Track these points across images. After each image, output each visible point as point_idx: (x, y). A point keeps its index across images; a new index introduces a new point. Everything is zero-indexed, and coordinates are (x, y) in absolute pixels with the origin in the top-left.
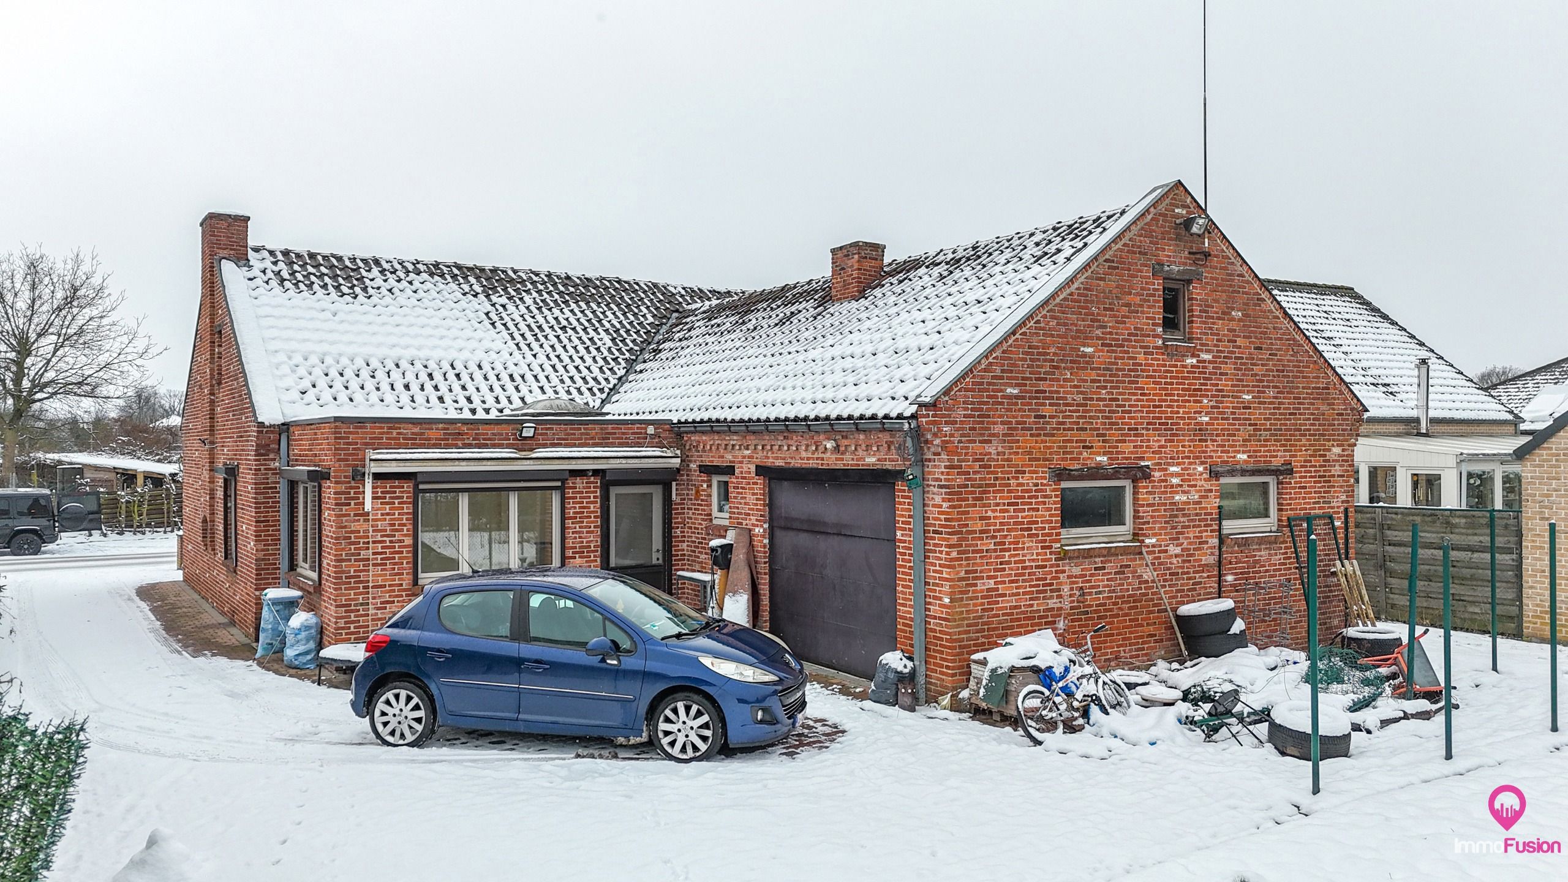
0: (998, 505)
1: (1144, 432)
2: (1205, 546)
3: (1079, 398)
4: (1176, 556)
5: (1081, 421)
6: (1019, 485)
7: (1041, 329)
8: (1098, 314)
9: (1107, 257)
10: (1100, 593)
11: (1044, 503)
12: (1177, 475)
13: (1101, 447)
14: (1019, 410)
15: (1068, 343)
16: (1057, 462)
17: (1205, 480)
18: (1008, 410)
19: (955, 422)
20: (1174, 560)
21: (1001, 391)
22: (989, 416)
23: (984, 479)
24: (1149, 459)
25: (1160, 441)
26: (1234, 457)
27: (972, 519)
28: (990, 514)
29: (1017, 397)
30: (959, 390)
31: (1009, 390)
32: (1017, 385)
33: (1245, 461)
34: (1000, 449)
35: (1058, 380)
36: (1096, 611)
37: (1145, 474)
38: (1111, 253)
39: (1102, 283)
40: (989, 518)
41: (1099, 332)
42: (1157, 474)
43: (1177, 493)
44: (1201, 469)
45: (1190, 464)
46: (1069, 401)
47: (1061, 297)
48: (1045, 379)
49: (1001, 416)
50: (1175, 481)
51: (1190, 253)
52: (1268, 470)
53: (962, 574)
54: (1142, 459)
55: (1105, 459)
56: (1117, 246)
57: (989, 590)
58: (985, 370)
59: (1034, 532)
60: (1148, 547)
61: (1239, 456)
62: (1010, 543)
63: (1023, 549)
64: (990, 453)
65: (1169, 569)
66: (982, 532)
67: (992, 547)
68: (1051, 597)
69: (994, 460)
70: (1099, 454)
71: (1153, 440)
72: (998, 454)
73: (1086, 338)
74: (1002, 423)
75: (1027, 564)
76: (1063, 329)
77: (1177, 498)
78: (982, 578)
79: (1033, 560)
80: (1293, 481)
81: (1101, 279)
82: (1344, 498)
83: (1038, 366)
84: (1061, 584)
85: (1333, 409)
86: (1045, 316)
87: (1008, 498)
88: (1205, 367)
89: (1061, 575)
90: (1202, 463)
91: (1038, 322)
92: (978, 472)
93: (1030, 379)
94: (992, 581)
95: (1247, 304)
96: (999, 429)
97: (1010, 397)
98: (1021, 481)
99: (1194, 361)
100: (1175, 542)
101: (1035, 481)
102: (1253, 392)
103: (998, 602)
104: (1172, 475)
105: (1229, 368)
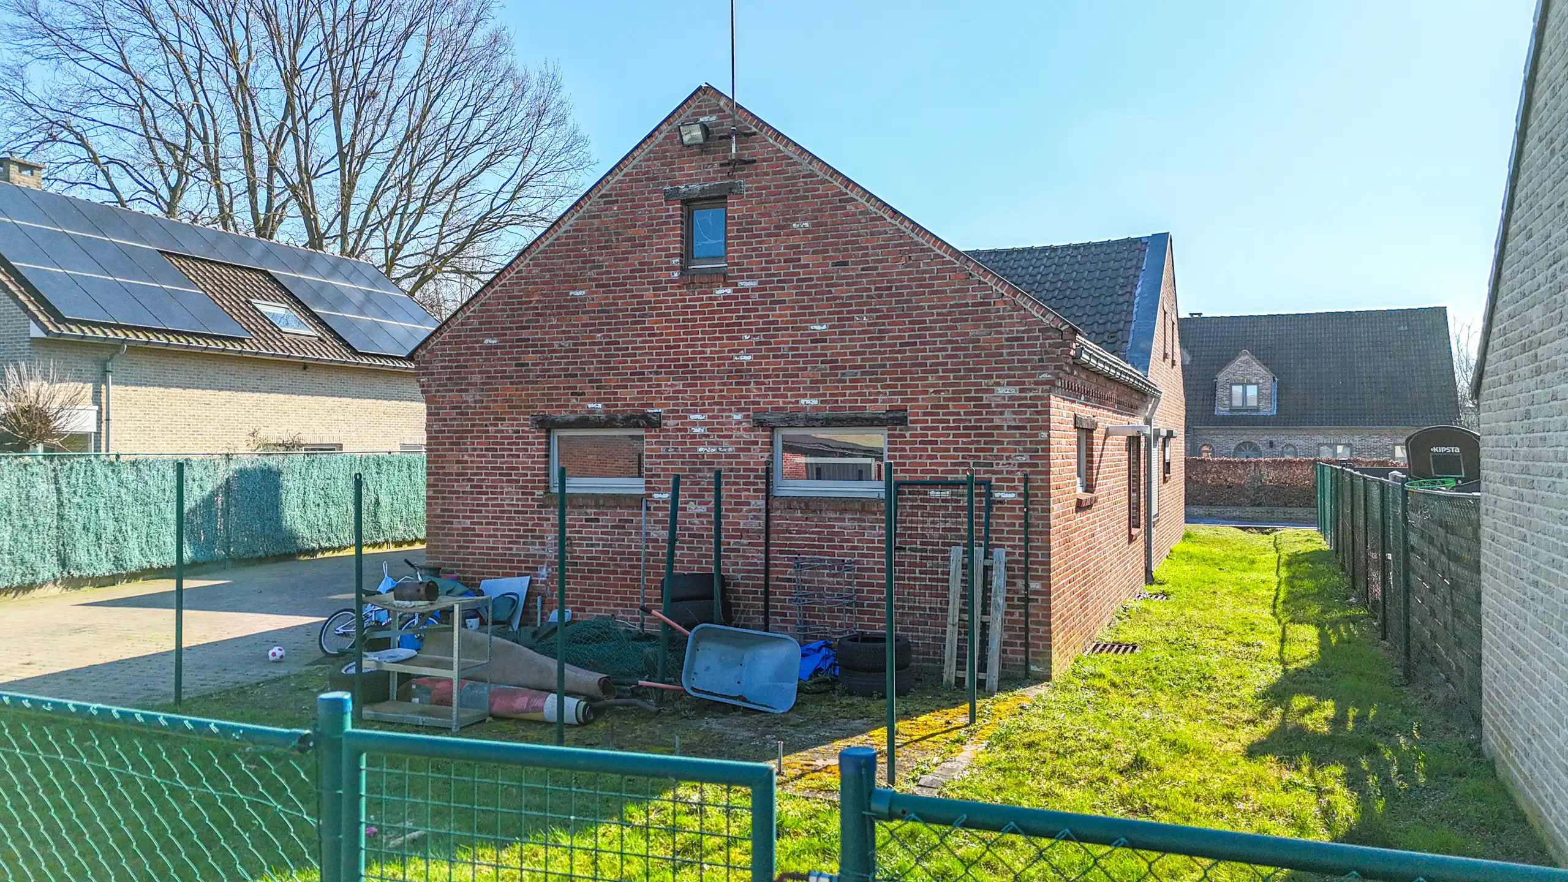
0: (475, 450)
1: (653, 376)
2: (745, 508)
3: (567, 344)
4: (699, 516)
5: (571, 367)
6: (497, 431)
7: (522, 278)
8: (590, 255)
9: (603, 192)
10: (592, 545)
11: (526, 450)
12: (702, 424)
13: (594, 394)
14: (498, 359)
15: (553, 289)
16: (541, 409)
17: (745, 430)
18: (486, 360)
19: (433, 374)
20: (696, 521)
21: (477, 342)
22: (466, 367)
23: (462, 425)
24: (659, 406)
25: (675, 385)
26: (797, 402)
27: (449, 462)
28: (466, 458)
29: (496, 347)
30: (436, 344)
31: (487, 341)
32: (496, 335)
33: (814, 408)
34: (478, 398)
35: (543, 327)
36: (586, 564)
37: (652, 423)
38: (608, 187)
39: (596, 221)
40: (466, 462)
41: (592, 274)
42: (671, 423)
43: (702, 444)
44: (738, 417)
45: (723, 410)
46: (556, 347)
47: (547, 243)
48: (528, 328)
49: (478, 366)
50: (698, 430)
51: (721, 165)
52: (856, 419)
53: (438, 512)
54: (651, 406)
55: (600, 406)
56: (616, 178)
57: (464, 529)
58: (462, 324)
59: (513, 477)
60: (657, 502)
61: (803, 401)
62: (487, 487)
63: (502, 493)
64: (467, 402)
65: (688, 529)
66: (457, 474)
67: (468, 489)
68: (533, 544)
69: (471, 408)
70: (592, 401)
71: (666, 385)
72: (475, 402)
73: (576, 281)
74: (480, 372)
75: (506, 508)
76: (548, 276)
77: (701, 449)
78: (458, 517)
79: (513, 505)
80: (908, 434)
81: (594, 217)
82: (1025, 458)
83: (519, 316)
84: (544, 531)
85: (1001, 333)
86: (528, 265)
87: (485, 444)
88: (748, 297)
89: (545, 523)
90: (740, 410)
91: (519, 272)
92: (455, 419)
93: (511, 328)
94: (468, 521)
95: (820, 210)
96: (477, 378)
97: (490, 347)
98: (500, 428)
99: (729, 291)
100: (697, 500)
101: (515, 428)
102: (830, 320)
103: (474, 542)
104: (694, 423)
105: (788, 293)
